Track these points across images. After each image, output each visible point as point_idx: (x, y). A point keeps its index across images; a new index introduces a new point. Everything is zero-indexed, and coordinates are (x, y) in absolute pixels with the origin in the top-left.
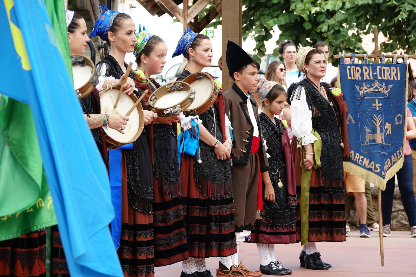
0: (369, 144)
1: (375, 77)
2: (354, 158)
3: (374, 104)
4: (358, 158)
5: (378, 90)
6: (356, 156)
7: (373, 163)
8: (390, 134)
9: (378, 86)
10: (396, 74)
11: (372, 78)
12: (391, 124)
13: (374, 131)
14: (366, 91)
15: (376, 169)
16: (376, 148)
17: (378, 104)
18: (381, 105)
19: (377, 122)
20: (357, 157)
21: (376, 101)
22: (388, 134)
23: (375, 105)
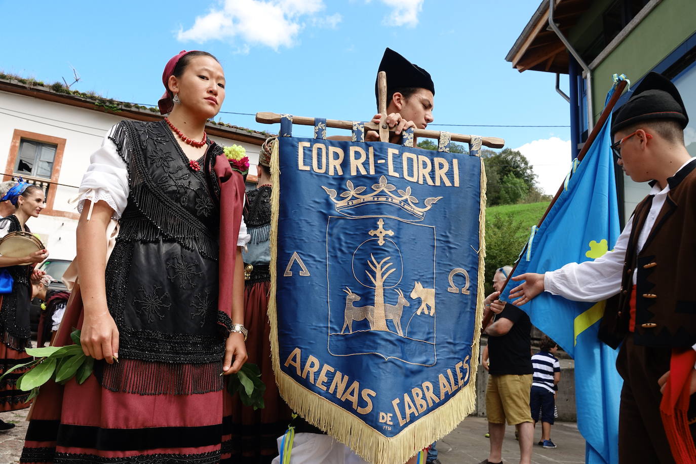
0: (351, 333)
1: (380, 170)
2: (302, 369)
3: (372, 231)
4: (316, 368)
5: (387, 199)
6: (308, 364)
7: (356, 385)
8: (431, 315)
9: (386, 190)
10: (450, 174)
11: (372, 172)
12: (434, 290)
13: (367, 299)
14: (355, 202)
15: (362, 403)
16: (368, 342)
17: (383, 230)
18: (391, 235)
19: (378, 275)
20: (312, 365)
21: (378, 223)
22: (423, 313)
23: (377, 232)
